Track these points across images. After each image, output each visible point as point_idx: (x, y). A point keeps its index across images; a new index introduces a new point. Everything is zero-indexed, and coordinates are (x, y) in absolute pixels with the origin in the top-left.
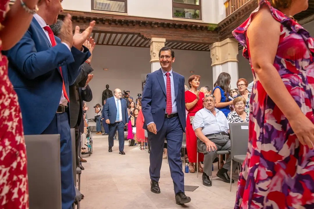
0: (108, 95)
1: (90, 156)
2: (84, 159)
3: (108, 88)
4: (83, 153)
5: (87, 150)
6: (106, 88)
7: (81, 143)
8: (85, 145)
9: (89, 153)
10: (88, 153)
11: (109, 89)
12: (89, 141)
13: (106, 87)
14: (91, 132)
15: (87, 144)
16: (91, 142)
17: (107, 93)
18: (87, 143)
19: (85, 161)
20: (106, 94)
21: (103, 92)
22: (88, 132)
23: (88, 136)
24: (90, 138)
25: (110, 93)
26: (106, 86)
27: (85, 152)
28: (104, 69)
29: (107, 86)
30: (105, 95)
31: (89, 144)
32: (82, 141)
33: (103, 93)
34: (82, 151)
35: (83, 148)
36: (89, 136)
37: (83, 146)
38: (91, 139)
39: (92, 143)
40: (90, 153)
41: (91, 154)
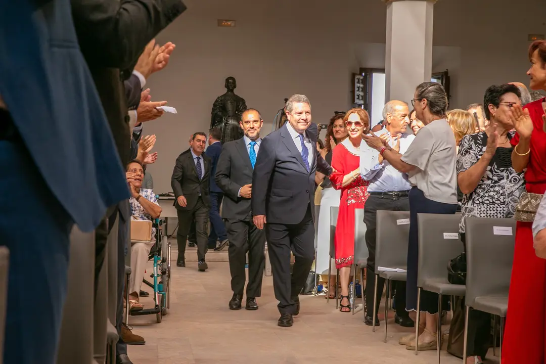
0: (231, 113)
1: (158, 321)
2: (135, 331)
3: (232, 91)
4: (135, 312)
5: (148, 302)
6: (225, 91)
7: (132, 276)
8: (144, 281)
9: (157, 313)
10: (153, 313)
11: (236, 92)
12: (156, 271)
13: (227, 86)
14: (166, 238)
15: (151, 281)
16: (163, 273)
17: (230, 106)
18: (152, 276)
19: (139, 341)
20: (224, 109)
21: (217, 101)
22: (156, 236)
23: (155, 252)
24: (164, 261)
25: (238, 106)
26: (227, 80)
27: (140, 309)
28: (220, 23)
29: (231, 84)
30: (220, 114)
31: (159, 279)
32: (132, 268)
33: (215, 105)
34: (133, 301)
35: (135, 295)
36: (159, 251)
37: (137, 286)
38: (165, 264)
39: (169, 276)
40: (160, 312)
41: (164, 314)
